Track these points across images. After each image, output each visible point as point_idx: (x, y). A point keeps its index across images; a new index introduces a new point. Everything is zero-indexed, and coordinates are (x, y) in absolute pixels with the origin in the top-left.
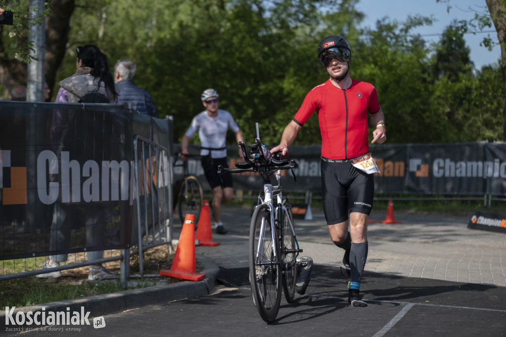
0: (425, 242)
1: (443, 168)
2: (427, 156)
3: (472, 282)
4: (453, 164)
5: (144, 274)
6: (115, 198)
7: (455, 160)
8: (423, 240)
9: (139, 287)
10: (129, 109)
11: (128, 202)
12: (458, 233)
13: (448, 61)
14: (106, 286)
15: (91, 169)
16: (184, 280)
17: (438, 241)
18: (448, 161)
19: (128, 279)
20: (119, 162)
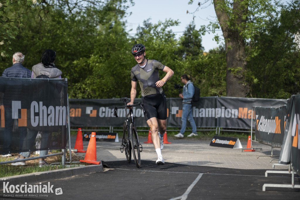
4: (197, 110)
5: (72, 161)
6: (61, 124)
7: (198, 107)
10: (66, 81)
11: (65, 126)
13: (189, 46)
15: (51, 110)
16: (91, 164)
18: (194, 108)
20: (63, 107)
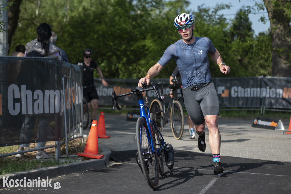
0: (228, 135)
1: (237, 92)
2: (228, 85)
3: (256, 159)
4: (243, 89)
5: (68, 155)
6: (52, 111)
7: (244, 87)
8: (226, 134)
9: (66, 162)
11: (59, 114)
12: (246, 129)
13: (239, 29)
14: (47, 162)
15: (38, 95)
16: (92, 158)
17: (235, 134)
18: (240, 88)
19: (60, 158)
20: (55, 91)
